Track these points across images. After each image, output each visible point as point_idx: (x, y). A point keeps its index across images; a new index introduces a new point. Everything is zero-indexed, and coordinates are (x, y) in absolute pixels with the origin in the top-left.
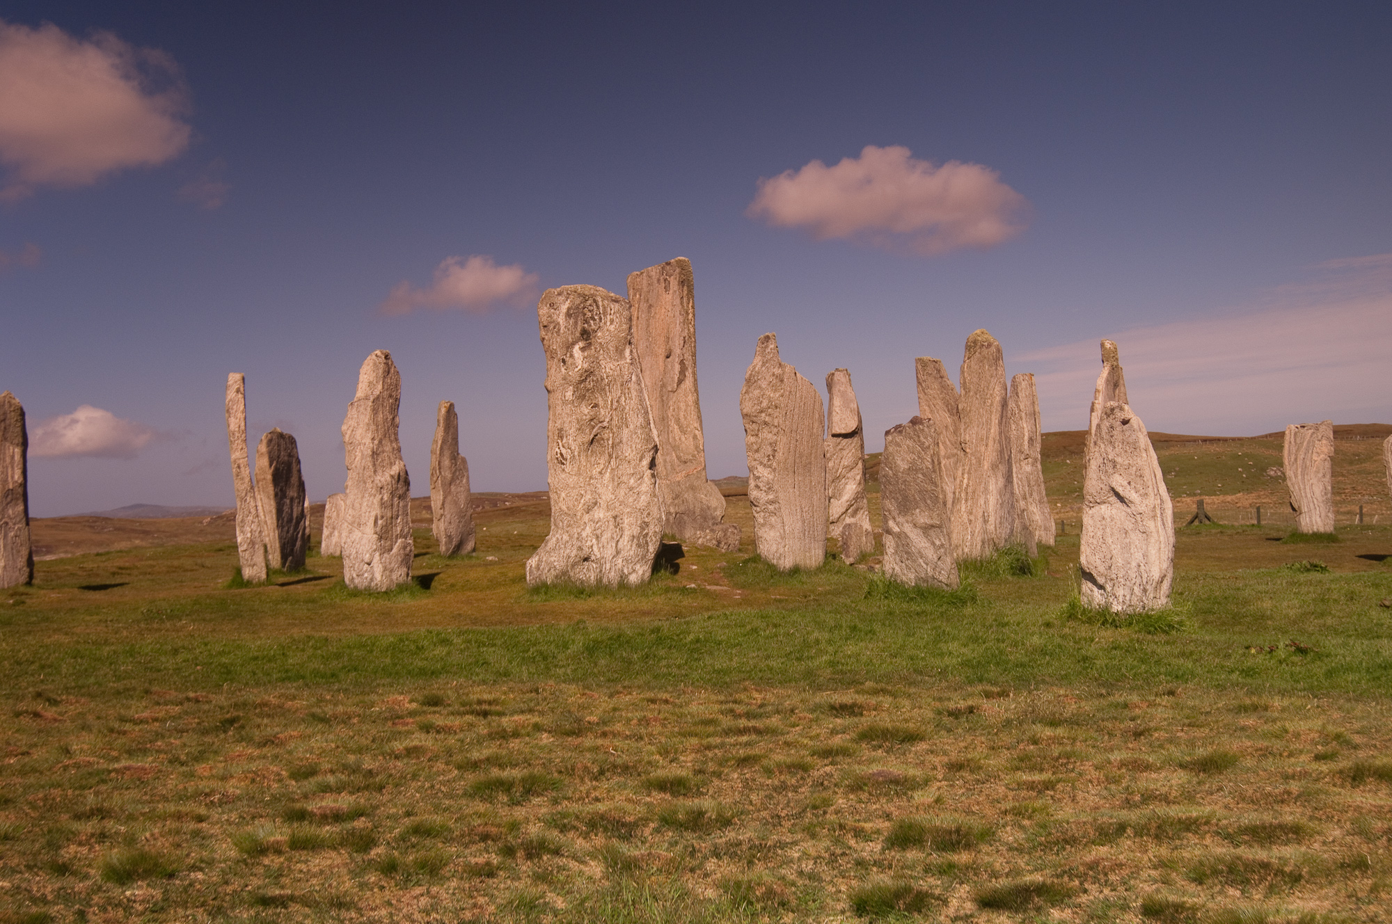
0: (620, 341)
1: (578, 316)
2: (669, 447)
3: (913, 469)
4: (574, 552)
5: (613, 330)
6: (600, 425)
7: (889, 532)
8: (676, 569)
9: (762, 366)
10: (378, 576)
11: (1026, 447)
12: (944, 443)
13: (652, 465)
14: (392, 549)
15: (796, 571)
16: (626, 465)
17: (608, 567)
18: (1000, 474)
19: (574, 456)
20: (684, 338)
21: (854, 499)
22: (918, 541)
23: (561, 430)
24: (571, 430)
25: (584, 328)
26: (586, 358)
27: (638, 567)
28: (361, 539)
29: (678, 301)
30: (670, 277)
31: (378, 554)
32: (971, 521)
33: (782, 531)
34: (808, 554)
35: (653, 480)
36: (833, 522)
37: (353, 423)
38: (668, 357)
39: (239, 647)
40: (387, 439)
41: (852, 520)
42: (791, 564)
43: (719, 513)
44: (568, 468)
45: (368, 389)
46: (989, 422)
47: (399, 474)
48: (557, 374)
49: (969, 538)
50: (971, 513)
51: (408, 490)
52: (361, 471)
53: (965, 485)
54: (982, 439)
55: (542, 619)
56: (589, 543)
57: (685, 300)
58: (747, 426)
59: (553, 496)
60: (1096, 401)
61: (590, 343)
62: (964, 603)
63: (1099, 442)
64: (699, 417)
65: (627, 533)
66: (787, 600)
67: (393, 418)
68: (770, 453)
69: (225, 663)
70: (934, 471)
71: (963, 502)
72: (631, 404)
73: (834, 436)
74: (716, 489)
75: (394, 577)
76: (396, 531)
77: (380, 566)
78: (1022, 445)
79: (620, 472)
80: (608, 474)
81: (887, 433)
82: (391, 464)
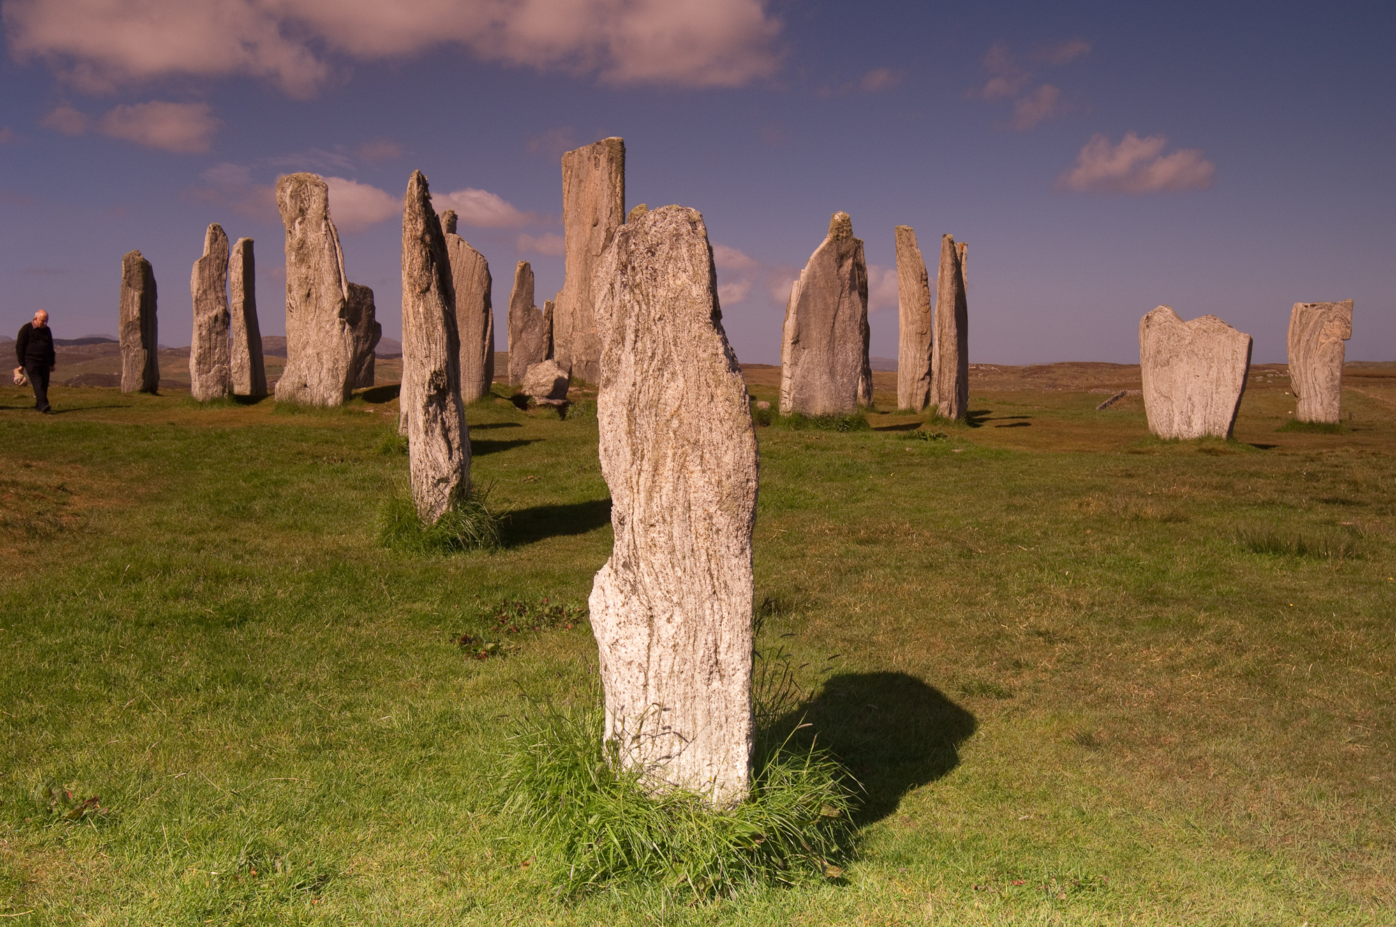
0: (319, 217)
1: (297, 198)
4: (298, 380)
5: (316, 208)
6: (311, 282)
14: (210, 372)
16: (325, 314)
17: (316, 393)
19: (298, 306)
20: (611, 209)
23: (290, 286)
24: (295, 287)
25: (301, 206)
26: (302, 230)
27: (333, 393)
29: (607, 176)
30: (600, 155)
38: (595, 226)
40: (212, 290)
44: (294, 315)
47: (217, 316)
48: (287, 242)
51: (227, 328)
56: (304, 373)
57: (613, 175)
61: (304, 218)
65: (325, 366)
67: (221, 275)
75: (210, 392)
76: (213, 358)
77: (198, 383)
79: (321, 319)
80: (315, 320)
82: (213, 309)
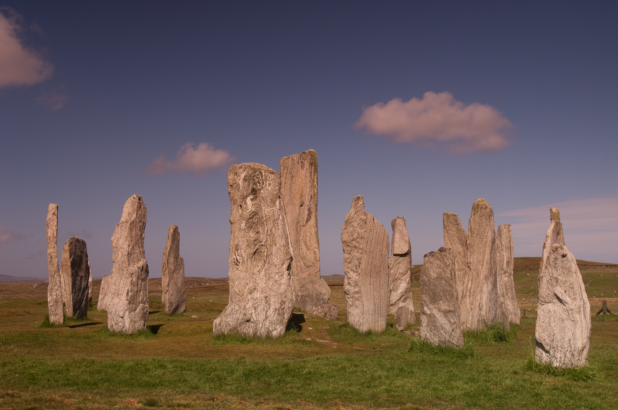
0: (273, 196)
1: (250, 181)
2: (299, 257)
3: (439, 277)
4: (241, 317)
5: (270, 189)
6: (260, 243)
7: (424, 313)
8: (300, 329)
9: (355, 214)
10: (127, 325)
11: (505, 267)
12: (458, 262)
13: (289, 268)
14: (136, 310)
15: (369, 333)
16: (273, 267)
17: (260, 326)
18: (489, 282)
19: (244, 261)
20: (311, 195)
21: (405, 292)
22: (441, 319)
23: (237, 245)
24: (243, 246)
25: (253, 187)
26: (254, 205)
27: (278, 327)
28: (119, 303)
29: (308, 175)
30: (305, 161)
31: (128, 312)
32: (472, 308)
33: (362, 310)
34: (376, 324)
35: (289, 277)
36: (393, 305)
37: (118, 236)
38: (301, 206)
39: (42, 363)
40: (137, 247)
41: (403, 304)
42: (367, 329)
43: (326, 297)
44: (240, 268)
45: (128, 217)
46: (484, 252)
47: (143, 266)
48: (237, 213)
49: (471, 318)
50: (472, 304)
51: (147, 276)
52: (121, 264)
53: (469, 288)
54: (480, 262)
55: (220, 355)
56: (250, 312)
57: (313, 174)
58: (345, 248)
59: (231, 283)
60: (547, 242)
61: (257, 196)
62: (466, 357)
63: (548, 267)
64: (318, 241)
65: (272, 307)
66: (363, 350)
67: (141, 234)
68: (357, 264)
69: (33, 373)
70: (452, 279)
71: (468, 297)
72: (278, 232)
73: (395, 255)
74: (325, 282)
75: (136, 326)
76: (139, 299)
77: (129, 319)
78: (502, 265)
79: (270, 271)
80: (263, 272)
81: (425, 256)
82: (139, 261)
